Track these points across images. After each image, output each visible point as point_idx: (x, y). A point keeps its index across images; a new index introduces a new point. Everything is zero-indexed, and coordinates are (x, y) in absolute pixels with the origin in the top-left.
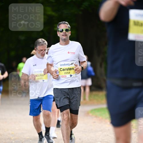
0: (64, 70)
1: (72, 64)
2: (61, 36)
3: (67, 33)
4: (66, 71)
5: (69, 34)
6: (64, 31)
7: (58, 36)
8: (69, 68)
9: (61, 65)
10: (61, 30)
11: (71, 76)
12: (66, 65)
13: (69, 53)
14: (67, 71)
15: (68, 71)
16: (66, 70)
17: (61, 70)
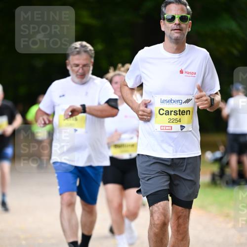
0: (168, 113)
1: (188, 101)
2: (170, 31)
3: (183, 25)
4: (173, 116)
5: (187, 27)
6: (177, 21)
7: (163, 29)
8: (180, 111)
9: (163, 102)
10: (170, 18)
11: (182, 127)
12: (174, 101)
13: (181, 72)
14: (175, 117)
15: (178, 117)
16: (173, 113)
17: (162, 112)
